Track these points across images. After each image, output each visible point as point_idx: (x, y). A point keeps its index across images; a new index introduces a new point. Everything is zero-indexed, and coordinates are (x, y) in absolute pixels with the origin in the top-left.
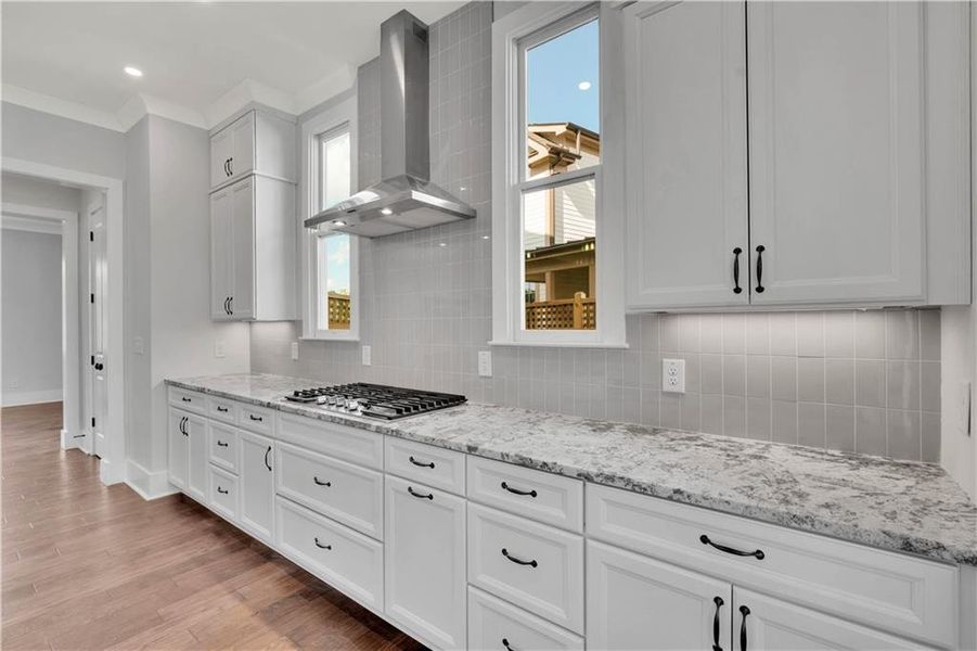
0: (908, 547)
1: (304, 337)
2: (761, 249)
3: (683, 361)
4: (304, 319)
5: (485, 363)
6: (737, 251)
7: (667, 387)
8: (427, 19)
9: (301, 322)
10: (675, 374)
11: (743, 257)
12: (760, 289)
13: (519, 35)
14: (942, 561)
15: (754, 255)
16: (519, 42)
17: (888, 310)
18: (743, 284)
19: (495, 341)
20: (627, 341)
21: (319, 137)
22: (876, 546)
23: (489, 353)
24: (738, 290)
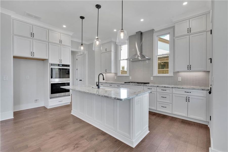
0: (203, 90)
1: (118, 75)
2: (191, 65)
3: (181, 77)
4: (118, 73)
5: (152, 78)
6: (188, 65)
7: (179, 80)
8: (142, 31)
9: (117, 73)
10: (180, 79)
11: (189, 66)
12: (190, 69)
13: (157, 35)
14: (205, 90)
15: (190, 66)
16: (157, 36)
17: (204, 71)
18: (189, 69)
19: (154, 75)
20: (173, 75)
21: (120, 46)
22: (200, 90)
23: (152, 77)
24: (188, 69)
